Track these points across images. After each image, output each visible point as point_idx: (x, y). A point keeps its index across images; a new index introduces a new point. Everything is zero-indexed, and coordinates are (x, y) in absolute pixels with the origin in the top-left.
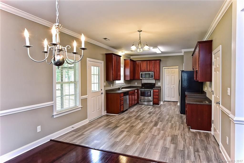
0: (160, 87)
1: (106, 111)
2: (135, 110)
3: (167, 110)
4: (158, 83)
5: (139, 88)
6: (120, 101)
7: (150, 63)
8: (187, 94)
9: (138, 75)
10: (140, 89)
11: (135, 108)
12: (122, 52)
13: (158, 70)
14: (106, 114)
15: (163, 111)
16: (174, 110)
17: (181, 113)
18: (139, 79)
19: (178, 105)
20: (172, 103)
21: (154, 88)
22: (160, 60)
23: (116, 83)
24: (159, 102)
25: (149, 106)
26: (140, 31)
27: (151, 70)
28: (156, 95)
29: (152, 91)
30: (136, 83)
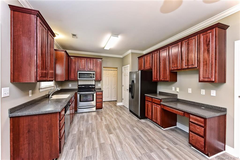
4: (98, 84)
7: (90, 61)
9: (75, 75)
23: (40, 88)
27: (92, 70)
28: (99, 98)
29: (95, 95)
30: (70, 85)
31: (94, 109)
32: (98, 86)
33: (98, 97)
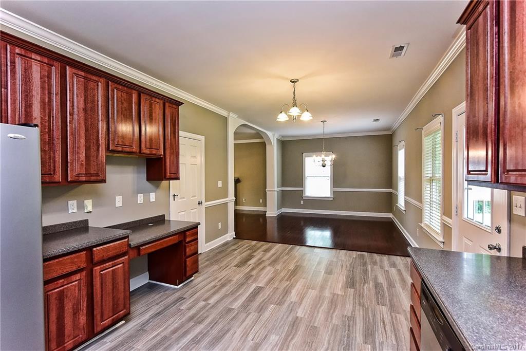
26: (296, 82)
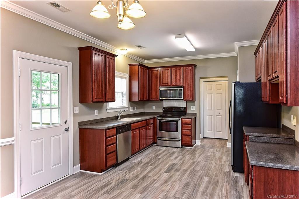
0: (195, 114)
1: (79, 165)
2: (144, 161)
3: (206, 161)
4: (192, 106)
5: (156, 115)
6: (106, 146)
7: (176, 71)
8: (249, 134)
9: (156, 92)
10: (159, 118)
11: (146, 155)
12: (122, 49)
13: (191, 84)
14: (80, 171)
15: (197, 163)
16: (220, 159)
17: (235, 171)
18: (158, 99)
19: (228, 146)
20: (217, 143)
21: (184, 115)
22: (195, 66)
23: (108, 108)
24: (193, 141)
25: (174, 150)
27: (178, 84)
28: (186, 128)
29: (179, 122)
30: (154, 107)
31: (179, 144)
32: (192, 109)
33: (184, 127)
